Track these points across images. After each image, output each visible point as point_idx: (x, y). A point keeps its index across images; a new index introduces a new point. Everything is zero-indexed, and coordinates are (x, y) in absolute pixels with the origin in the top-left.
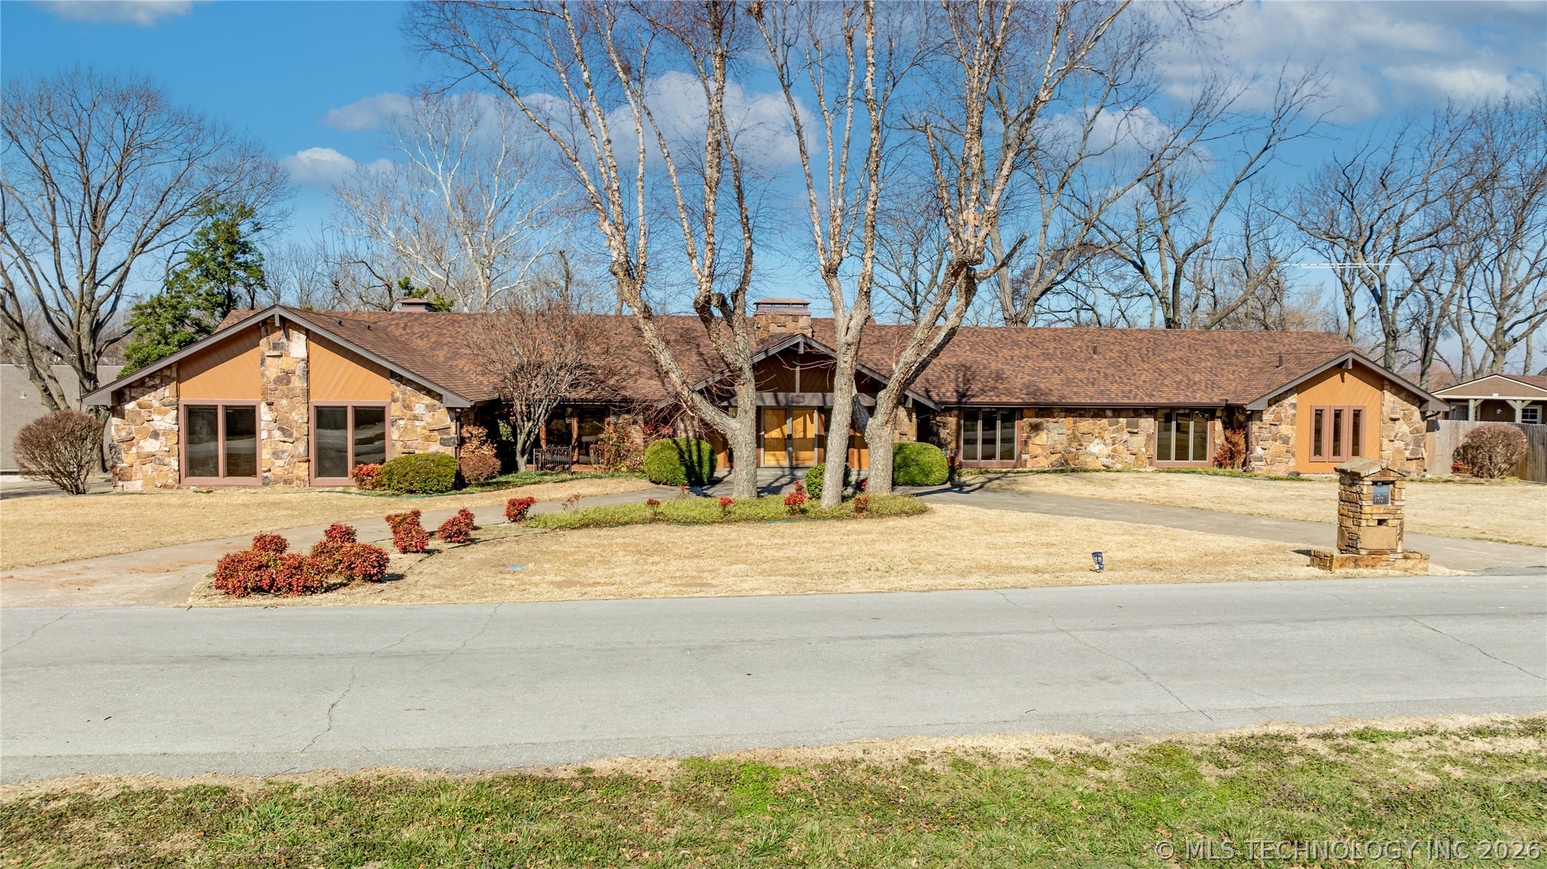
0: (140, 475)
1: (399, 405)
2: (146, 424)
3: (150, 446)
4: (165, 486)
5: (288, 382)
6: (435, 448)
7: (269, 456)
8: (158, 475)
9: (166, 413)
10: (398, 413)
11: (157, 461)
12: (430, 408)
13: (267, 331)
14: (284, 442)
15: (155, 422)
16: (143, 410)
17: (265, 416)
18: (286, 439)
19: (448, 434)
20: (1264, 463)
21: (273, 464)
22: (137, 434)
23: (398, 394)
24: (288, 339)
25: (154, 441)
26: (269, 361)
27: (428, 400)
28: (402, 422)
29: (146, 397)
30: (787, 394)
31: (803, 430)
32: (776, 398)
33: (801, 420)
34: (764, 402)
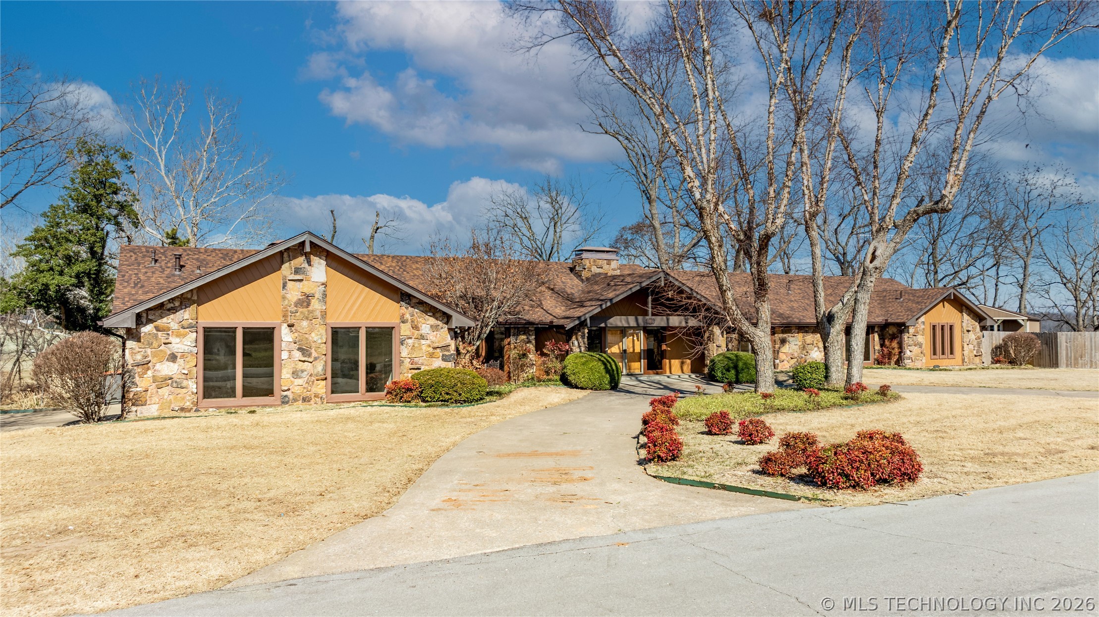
0: (155, 399)
1: (408, 325)
2: (163, 347)
3: (167, 369)
4: (182, 409)
5: (308, 305)
6: (438, 363)
7: (289, 376)
8: (175, 399)
9: (185, 335)
10: (408, 333)
11: (175, 385)
12: (434, 328)
13: (289, 256)
14: (304, 361)
15: (173, 345)
16: (160, 333)
17: (285, 337)
18: (306, 359)
19: (449, 351)
20: (910, 361)
21: (292, 382)
22: (153, 358)
23: (408, 316)
24: (310, 265)
25: (172, 364)
26: (290, 285)
27: (432, 321)
28: (410, 341)
29: (165, 320)
30: (644, 318)
31: (632, 346)
32: (637, 321)
33: (631, 338)
34: (629, 324)
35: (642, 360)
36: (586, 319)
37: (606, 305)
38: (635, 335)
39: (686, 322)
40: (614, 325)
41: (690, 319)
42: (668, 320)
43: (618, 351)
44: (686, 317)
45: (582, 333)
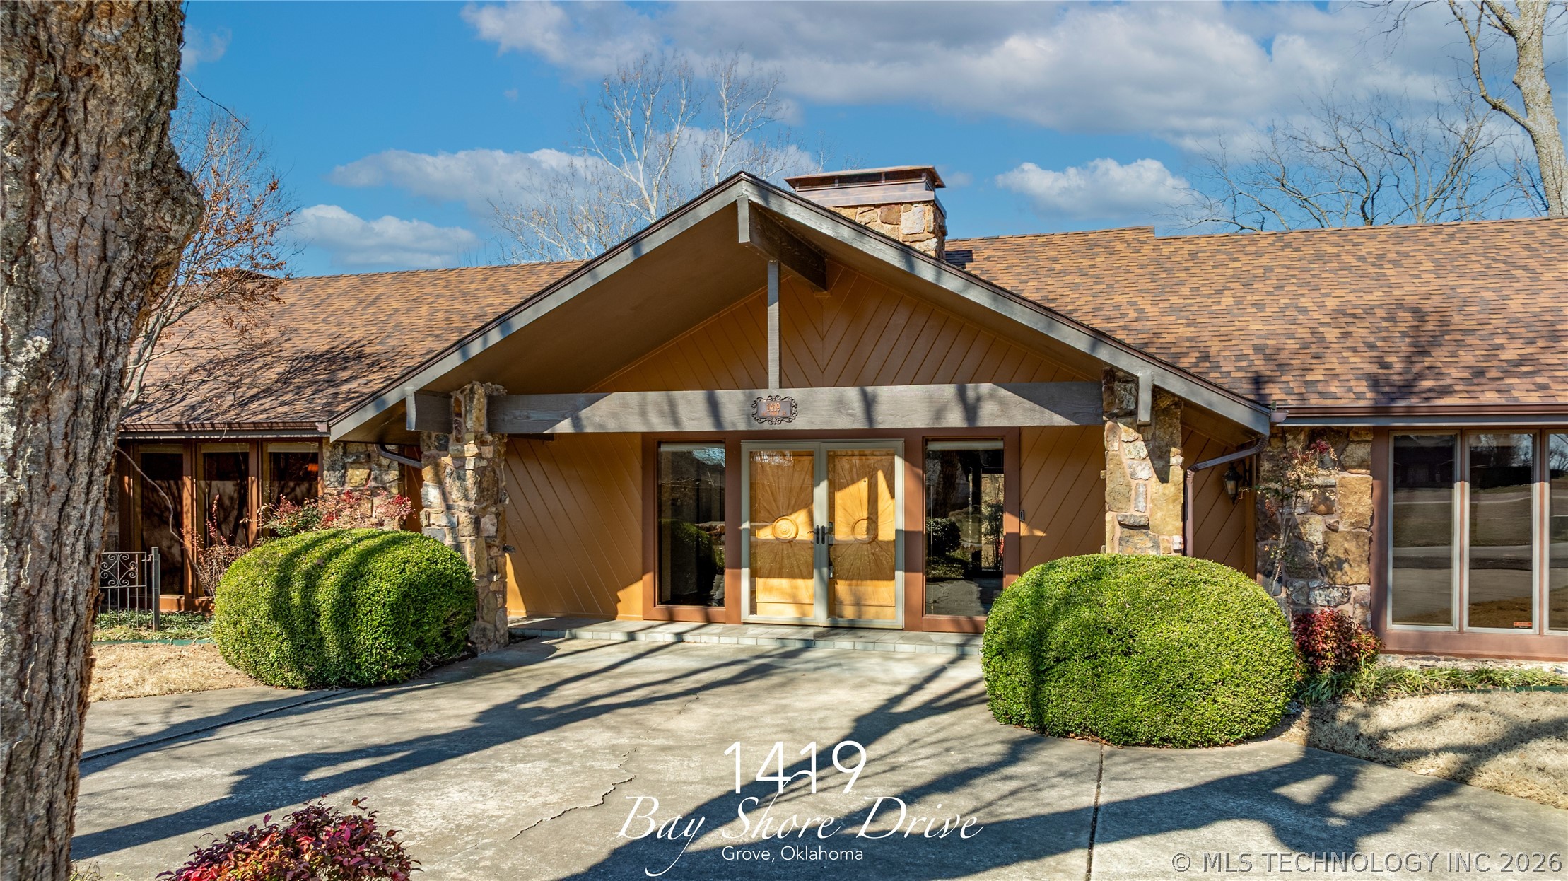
30: (750, 396)
31: (865, 516)
32: (714, 408)
33: (863, 485)
34: (676, 422)
35: (899, 575)
36: (403, 402)
37: (485, 342)
38: (880, 475)
39: (971, 411)
40: (612, 427)
41: (992, 396)
42: (869, 403)
43: (805, 535)
44: (970, 386)
45: (454, 458)
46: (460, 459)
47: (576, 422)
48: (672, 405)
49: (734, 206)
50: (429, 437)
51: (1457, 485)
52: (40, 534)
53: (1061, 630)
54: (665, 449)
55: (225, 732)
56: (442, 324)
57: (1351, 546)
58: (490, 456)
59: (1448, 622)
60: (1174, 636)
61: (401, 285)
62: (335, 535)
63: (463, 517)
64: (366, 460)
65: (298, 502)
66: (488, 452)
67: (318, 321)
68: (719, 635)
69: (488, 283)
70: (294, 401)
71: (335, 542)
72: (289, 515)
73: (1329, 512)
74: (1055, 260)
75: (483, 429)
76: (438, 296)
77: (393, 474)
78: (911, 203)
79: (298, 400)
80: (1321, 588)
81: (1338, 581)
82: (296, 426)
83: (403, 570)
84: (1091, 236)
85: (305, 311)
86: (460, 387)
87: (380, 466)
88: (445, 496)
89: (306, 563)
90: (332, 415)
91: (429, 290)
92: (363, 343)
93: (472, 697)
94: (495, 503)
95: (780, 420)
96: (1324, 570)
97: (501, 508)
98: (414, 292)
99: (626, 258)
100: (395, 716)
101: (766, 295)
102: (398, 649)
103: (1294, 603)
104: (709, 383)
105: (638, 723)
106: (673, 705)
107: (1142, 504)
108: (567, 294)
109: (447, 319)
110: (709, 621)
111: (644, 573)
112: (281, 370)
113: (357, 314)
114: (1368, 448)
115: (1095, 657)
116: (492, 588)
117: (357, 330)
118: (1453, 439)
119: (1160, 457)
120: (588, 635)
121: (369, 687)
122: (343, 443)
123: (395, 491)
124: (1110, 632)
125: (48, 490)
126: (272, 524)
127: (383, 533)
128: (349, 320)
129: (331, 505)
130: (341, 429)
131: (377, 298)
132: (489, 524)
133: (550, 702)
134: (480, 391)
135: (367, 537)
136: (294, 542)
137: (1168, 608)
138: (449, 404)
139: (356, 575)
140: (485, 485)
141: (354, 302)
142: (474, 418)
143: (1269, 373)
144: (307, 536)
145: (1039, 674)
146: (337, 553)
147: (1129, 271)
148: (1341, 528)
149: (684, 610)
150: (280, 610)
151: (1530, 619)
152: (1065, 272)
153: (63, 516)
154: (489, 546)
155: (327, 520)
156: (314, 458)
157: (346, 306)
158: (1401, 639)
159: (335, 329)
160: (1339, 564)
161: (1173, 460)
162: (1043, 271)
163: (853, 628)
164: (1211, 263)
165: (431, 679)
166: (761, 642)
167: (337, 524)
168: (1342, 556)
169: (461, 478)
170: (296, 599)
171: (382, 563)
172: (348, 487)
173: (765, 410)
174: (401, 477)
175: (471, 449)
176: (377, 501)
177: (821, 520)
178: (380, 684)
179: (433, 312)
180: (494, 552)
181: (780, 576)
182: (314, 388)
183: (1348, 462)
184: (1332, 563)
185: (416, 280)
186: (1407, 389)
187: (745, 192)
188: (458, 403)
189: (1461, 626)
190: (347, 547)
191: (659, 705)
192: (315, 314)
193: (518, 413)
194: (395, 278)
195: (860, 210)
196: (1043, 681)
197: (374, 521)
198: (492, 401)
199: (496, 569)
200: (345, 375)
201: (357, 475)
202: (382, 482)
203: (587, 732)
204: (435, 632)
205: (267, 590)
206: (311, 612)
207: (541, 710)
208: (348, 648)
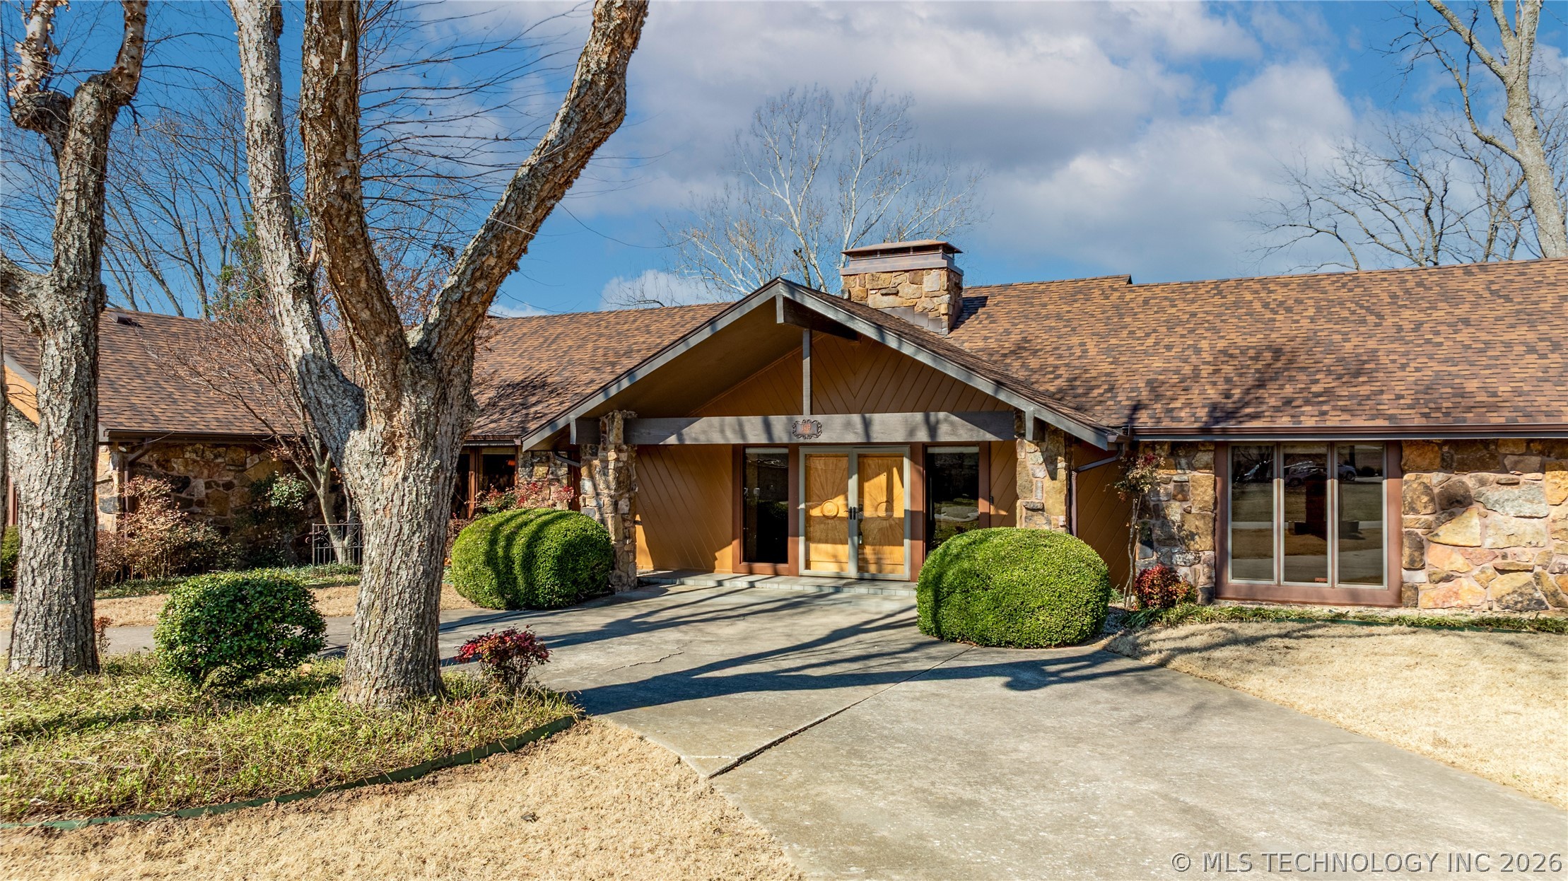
19: (109, 491)
30: (790, 420)
31: (885, 499)
32: (768, 427)
33: (883, 478)
34: (743, 436)
35: (907, 542)
36: (568, 426)
37: (619, 387)
38: (895, 470)
39: (932, 429)
40: (703, 440)
41: (946, 420)
42: (867, 425)
43: (843, 513)
44: (932, 413)
45: (601, 461)
46: (605, 462)
47: (680, 437)
48: (741, 425)
49: (774, 299)
50: (586, 447)
51: (1275, 481)
52: (436, 518)
53: (950, 575)
54: (748, 451)
55: (461, 629)
56: (601, 359)
57: (1200, 523)
58: (625, 459)
59: (1271, 578)
60: (1014, 578)
61: (575, 325)
62: (524, 513)
63: (606, 500)
64: (546, 461)
65: (501, 489)
66: (624, 457)
67: (516, 355)
68: (779, 583)
69: (637, 324)
70: (500, 419)
71: (524, 517)
72: (496, 498)
73: (1185, 500)
74: (1044, 305)
75: (621, 441)
76: (601, 335)
77: (564, 470)
78: (931, 269)
79: (502, 419)
80: (1180, 553)
81: (1192, 548)
82: (500, 438)
83: (566, 535)
84: (1080, 284)
85: (507, 347)
86: (606, 414)
87: (555, 464)
88: (595, 486)
89: (507, 530)
90: (525, 432)
91: (594, 330)
92: (547, 374)
93: (606, 616)
94: (629, 491)
95: (810, 436)
96: (1182, 540)
97: (632, 494)
98: (584, 331)
99: (706, 333)
100: (557, 624)
101: (801, 353)
102: (562, 585)
103: (1162, 563)
104: (764, 411)
105: (700, 630)
106: (727, 622)
107: (1039, 494)
108: (670, 356)
109: (604, 355)
110: (776, 574)
111: (733, 539)
112: (491, 395)
113: (543, 350)
114: (1211, 455)
115: (968, 591)
116: (626, 548)
117: (543, 365)
118: (1272, 448)
119: (1051, 463)
120: (691, 582)
121: (544, 609)
122: (532, 452)
123: (565, 482)
124: (978, 576)
125: (438, 505)
126: (485, 504)
127: (555, 511)
128: (537, 355)
129: (523, 491)
130: (531, 442)
131: (557, 337)
132: (624, 505)
133: (651, 619)
134: (618, 416)
135: (544, 514)
136: (499, 517)
137: (1015, 562)
138: (598, 426)
139: (536, 538)
140: (621, 479)
141: (541, 340)
142: (615, 434)
143: (1147, 402)
144: (507, 513)
145: (938, 602)
146: (525, 524)
147: (1093, 316)
148: (1194, 511)
149: (758, 566)
150: (490, 560)
151: (1326, 576)
152: (1047, 317)
153: (441, 513)
154: (624, 520)
155: (520, 502)
156: (513, 458)
157: (536, 343)
158: (1237, 589)
159: (528, 363)
160: (1192, 536)
161: (1059, 465)
162: (1031, 316)
163: (873, 580)
164: (1156, 309)
165: (583, 606)
166: (806, 588)
167: (526, 505)
168: (1194, 531)
169: (606, 474)
170: (500, 552)
171: (553, 529)
172: (534, 479)
173: (800, 429)
174: (569, 473)
175: (612, 455)
176: (553, 488)
177: (853, 503)
178: (550, 608)
179: (596, 349)
180: (627, 524)
181: (826, 542)
182: (512, 409)
183: (1197, 464)
184: (1187, 536)
185: (586, 321)
186: (1230, 415)
187: (782, 291)
188: (604, 424)
189: (1279, 581)
190: (531, 521)
191: (718, 622)
192: (514, 350)
193: (643, 431)
194: (571, 319)
195: (894, 274)
196: (940, 607)
197: (551, 502)
198: (627, 422)
199: (629, 536)
200: (533, 399)
201: (541, 470)
202: (556, 475)
203: (667, 633)
204: (585, 575)
205: (483, 547)
206: (508, 559)
207: (645, 623)
208: (531, 584)
